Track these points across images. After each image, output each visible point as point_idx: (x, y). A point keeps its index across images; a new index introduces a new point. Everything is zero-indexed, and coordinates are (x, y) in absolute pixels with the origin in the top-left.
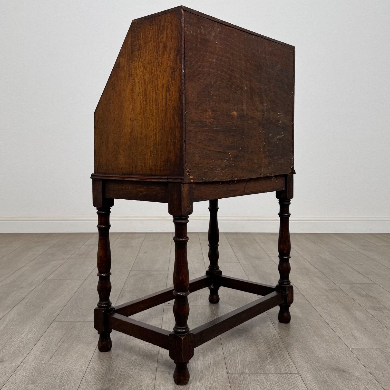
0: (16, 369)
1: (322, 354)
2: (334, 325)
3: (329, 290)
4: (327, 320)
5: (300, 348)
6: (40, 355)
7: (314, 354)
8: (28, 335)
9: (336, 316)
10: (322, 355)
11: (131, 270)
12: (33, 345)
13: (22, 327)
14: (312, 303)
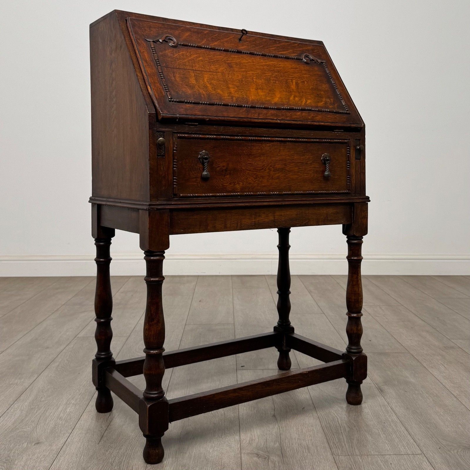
0: (58, 452)
1: (448, 429)
2: (457, 392)
3: (444, 348)
4: (447, 386)
5: (419, 422)
6: (86, 434)
7: (438, 429)
8: (66, 409)
9: (458, 381)
10: (449, 430)
11: (186, 325)
12: (75, 421)
13: (56, 399)
14: (425, 365)
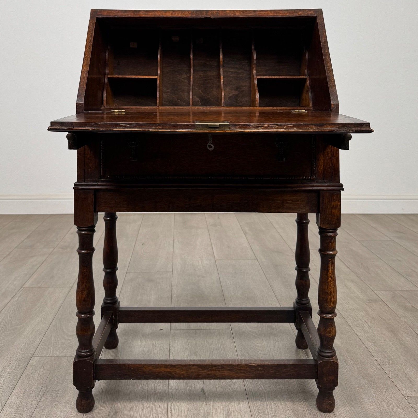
1: (373, 407)
2: (381, 358)
3: (368, 301)
4: (371, 350)
5: (344, 398)
7: (362, 407)
9: (381, 344)
10: (373, 409)
11: (127, 273)
12: (7, 397)
14: (350, 322)
